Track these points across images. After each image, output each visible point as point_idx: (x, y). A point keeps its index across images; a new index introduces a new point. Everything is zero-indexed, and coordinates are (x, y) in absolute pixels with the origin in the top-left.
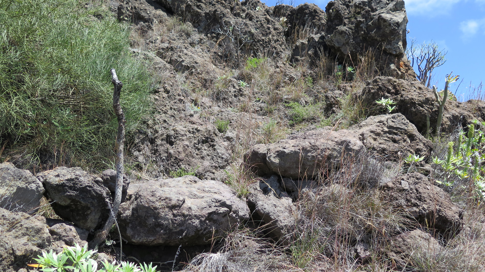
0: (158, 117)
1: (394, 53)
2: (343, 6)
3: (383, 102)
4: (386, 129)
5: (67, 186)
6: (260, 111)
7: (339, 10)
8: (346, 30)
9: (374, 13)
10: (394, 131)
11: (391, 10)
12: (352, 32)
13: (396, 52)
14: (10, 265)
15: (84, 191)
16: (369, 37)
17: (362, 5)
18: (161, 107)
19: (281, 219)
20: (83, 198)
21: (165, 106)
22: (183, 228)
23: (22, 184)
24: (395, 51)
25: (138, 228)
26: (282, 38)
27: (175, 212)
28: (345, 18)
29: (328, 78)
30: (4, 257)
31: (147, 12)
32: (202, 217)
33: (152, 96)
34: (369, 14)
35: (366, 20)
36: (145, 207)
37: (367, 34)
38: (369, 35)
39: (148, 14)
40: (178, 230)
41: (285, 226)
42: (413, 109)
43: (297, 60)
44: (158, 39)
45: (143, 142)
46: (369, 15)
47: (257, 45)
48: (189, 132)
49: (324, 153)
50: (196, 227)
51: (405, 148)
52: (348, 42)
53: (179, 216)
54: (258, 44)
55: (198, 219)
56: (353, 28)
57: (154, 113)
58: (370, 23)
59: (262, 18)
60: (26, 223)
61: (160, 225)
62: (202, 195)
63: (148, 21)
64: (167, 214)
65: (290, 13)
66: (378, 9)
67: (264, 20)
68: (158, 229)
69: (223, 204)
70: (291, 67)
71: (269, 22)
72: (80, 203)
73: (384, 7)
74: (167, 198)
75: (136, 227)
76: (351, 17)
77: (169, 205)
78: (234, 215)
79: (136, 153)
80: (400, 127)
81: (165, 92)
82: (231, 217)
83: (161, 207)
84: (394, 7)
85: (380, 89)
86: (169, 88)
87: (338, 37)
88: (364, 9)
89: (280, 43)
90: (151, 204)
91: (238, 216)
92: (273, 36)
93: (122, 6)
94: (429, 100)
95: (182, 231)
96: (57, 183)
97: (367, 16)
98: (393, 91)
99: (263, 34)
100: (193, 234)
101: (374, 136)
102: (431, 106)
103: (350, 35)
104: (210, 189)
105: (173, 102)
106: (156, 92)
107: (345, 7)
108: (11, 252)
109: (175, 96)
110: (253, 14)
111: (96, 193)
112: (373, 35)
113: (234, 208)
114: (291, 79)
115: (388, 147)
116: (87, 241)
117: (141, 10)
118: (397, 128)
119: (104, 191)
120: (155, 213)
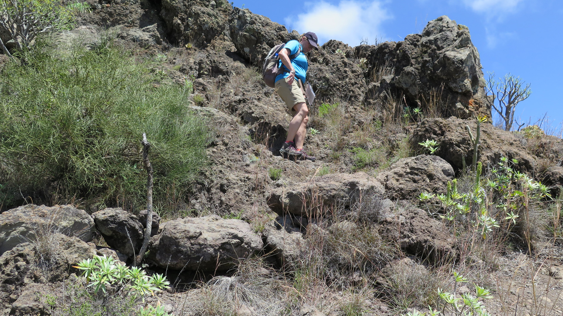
0: (215, 167)
1: (460, 91)
2: (410, 46)
3: (427, 144)
4: (408, 170)
5: (110, 221)
6: (326, 158)
7: (406, 51)
8: (412, 71)
9: (440, 52)
10: (415, 172)
11: (456, 47)
12: (419, 72)
13: (462, 90)
14: (65, 270)
15: (122, 224)
16: (435, 76)
17: (428, 44)
18: (218, 159)
19: (287, 249)
20: (121, 230)
21: (223, 157)
22: (200, 255)
23: (78, 219)
24: (460, 89)
25: (164, 253)
26: (361, 80)
27: (192, 241)
28: (413, 58)
29: (395, 120)
30: (61, 264)
31: (225, 65)
32: (216, 246)
33: (211, 149)
34: (435, 52)
35: (432, 59)
36: (168, 237)
37: (433, 73)
38: (435, 74)
39: (226, 66)
40: (196, 256)
41: (290, 255)
42: (451, 150)
43: (370, 103)
44: (231, 92)
45: (200, 190)
46: (435, 53)
47: (333, 89)
48: (241, 180)
49: (329, 193)
50: (211, 254)
51: (422, 187)
52: (415, 82)
53: (196, 245)
54: (334, 88)
55: (213, 248)
56: (420, 68)
57: (211, 164)
58: (436, 62)
59: (339, 62)
60: (77, 245)
61: (181, 252)
62: (219, 229)
63: (226, 73)
64: (186, 243)
65: (370, 54)
66: (445, 46)
67: (340, 64)
68: (179, 255)
69: (235, 237)
70: (363, 111)
71: (347, 65)
72: (119, 233)
73: (451, 44)
74: (185, 231)
75: (163, 253)
76: (418, 57)
77: (188, 236)
78: (246, 246)
79: (193, 201)
80: (421, 167)
81: (223, 144)
82: (243, 247)
83: (181, 237)
84: (460, 44)
85: (427, 130)
86: (227, 141)
87: (405, 78)
88: (430, 48)
89: (359, 85)
90: (173, 235)
91: (251, 247)
92: (351, 79)
93: (202, 61)
94: (466, 140)
95: (199, 257)
96: (103, 219)
97: (433, 55)
98: (439, 132)
99: (339, 78)
100: (209, 260)
101: (397, 178)
102: (467, 146)
103: (416, 75)
104: (227, 225)
105: (231, 153)
106: (213, 144)
107: (413, 47)
108: (66, 261)
109: (233, 148)
110: (329, 59)
111: (131, 226)
112: (439, 74)
113: (246, 240)
114: (360, 123)
115: (406, 187)
116: (126, 263)
117: (220, 63)
118: (418, 169)
119: (137, 225)
120: (176, 241)
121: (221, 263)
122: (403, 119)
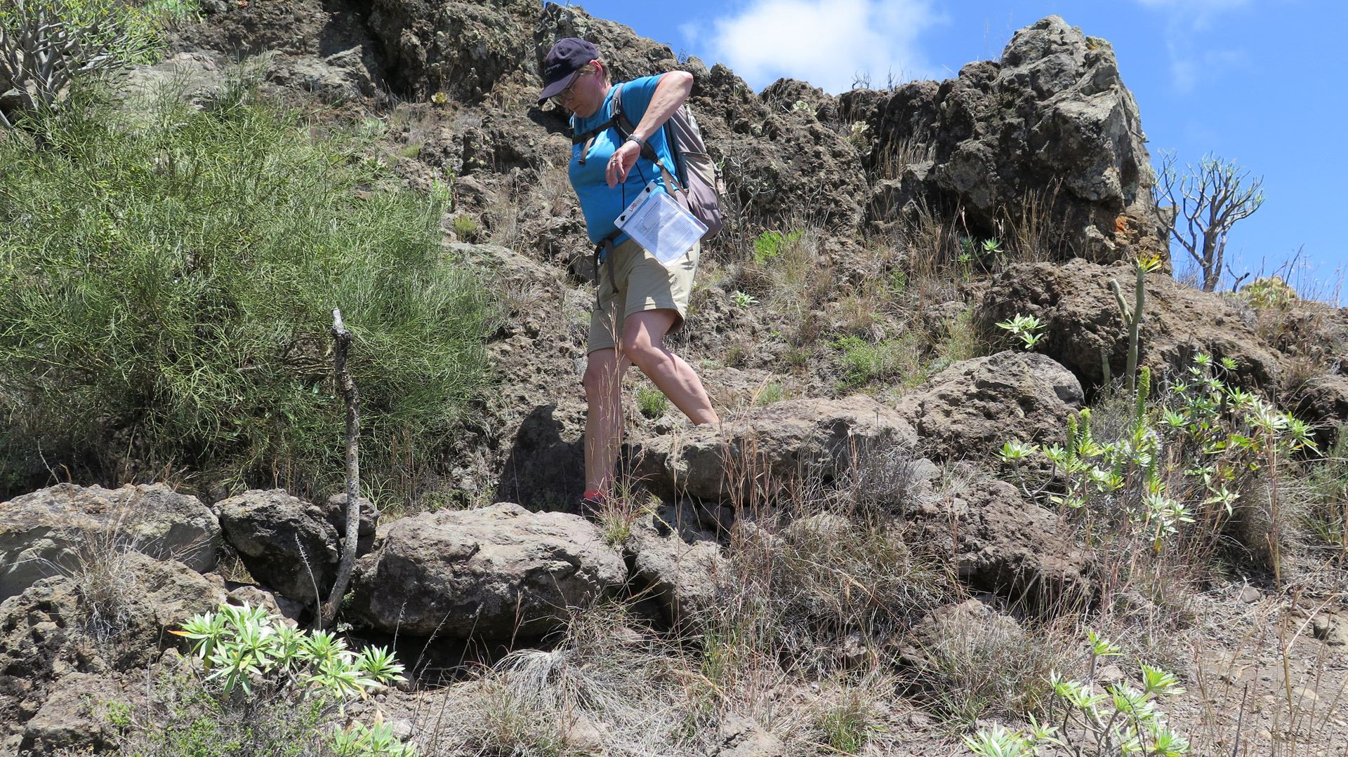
0: (507, 389)
1: (1094, 197)
2: (973, 89)
3: (1017, 324)
4: (973, 389)
5: (257, 521)
6: (775, 363)
7: (963, 102)
8: (979, 150)
9: (1046, 103)
10: (990, 392)
11: (1083, 90)
12: (994, 154)
13: (1099, 194)
14: (152, 641)
15: (286, 529)
16: (1035, 163)
17: (1016, 85)
18: (515, 369)
19: (684, 583)
20: (284, 542)
21: (526, 365)
22: (476, 599)
23: (180, 519)
24: (1095, 191)
25: (389, 597)
26: (856, 175)
27: (457, 567)
28: (979, 120)
29: (940, 269)
30: (141, 627)
31: (528, 143)
32: (514, 578)
33: (498, 346)
34: (1033, 104)
35: (1026, 121)
36: (398, 558)
37: (1028, 154)
38: (1034, 158)
39: (531, 146)
40: (465, 602)
41: (693, 597)
42: (1076, 339)
43: (877, 230)
44: (543, 208)
45: (473, 445)
46: (1034, 107)
47: (788, 198)
48: (571, 419)
49: (785, 446)
50: (502, 597)
51: (1008, 429)
52: (985, 178)
53: (466, 575)
54: (791, 195)
55: (506, 582)
56: (996, 143)
57: (499, 381)
58: (1035, 128)
59: (801, 131)
60: (181, 579)
61: (430, 593)
62: (522, 538)
63: (531, 163)
64: (442, 570)
65: (876, 110)
66: (1057, 89)
67: (805, 137)
68: (425, 600)
69: (560, 555)
70: (861, 249)
71: (820, 138)
72: (280, 550)
73: (1072, 84)
74: (440, 542)
75: (386, 597)
76: (993, 116)
77: (445, 554)
78: (586, 577)
79: (457, 471)
80: (1003, 382)
81: (526, 334)
82: (580, 579)
83: (428, 558)
84: (1091, 83)
85: (1015, 293)
86: (535, 325)
87: (962, 168)
88: (1021, 95)
89: (851, 187)
90: (410, 552)
91: (597, 579)
92: (830, 172)
93: (472, 133)
94: (1110, 315)
95: (473, 606)
96: (241, 516)
97: (1029, 112)
98: (1046, 296)
99: (803, 171)
100: (498, 611)
101: (946, 407)
102: (1115, 329)
103: (988, 161)
104: (540, 528)
105: (547, 354)
106: (503, 334)
107: (979, 91)
108: (153, 620)
109: (552, 341)
110: (777, 124)
111: (308, 532)
112: (1044, 157)
113: (585, 563)
114: (855, 278)
115: (967, 429)
116: (298, 621)
117: (514, 138)
118: (996, 386)
119: (323, 531)
120: (417, 568)
121: (526, 619)
122: (960, 268)
